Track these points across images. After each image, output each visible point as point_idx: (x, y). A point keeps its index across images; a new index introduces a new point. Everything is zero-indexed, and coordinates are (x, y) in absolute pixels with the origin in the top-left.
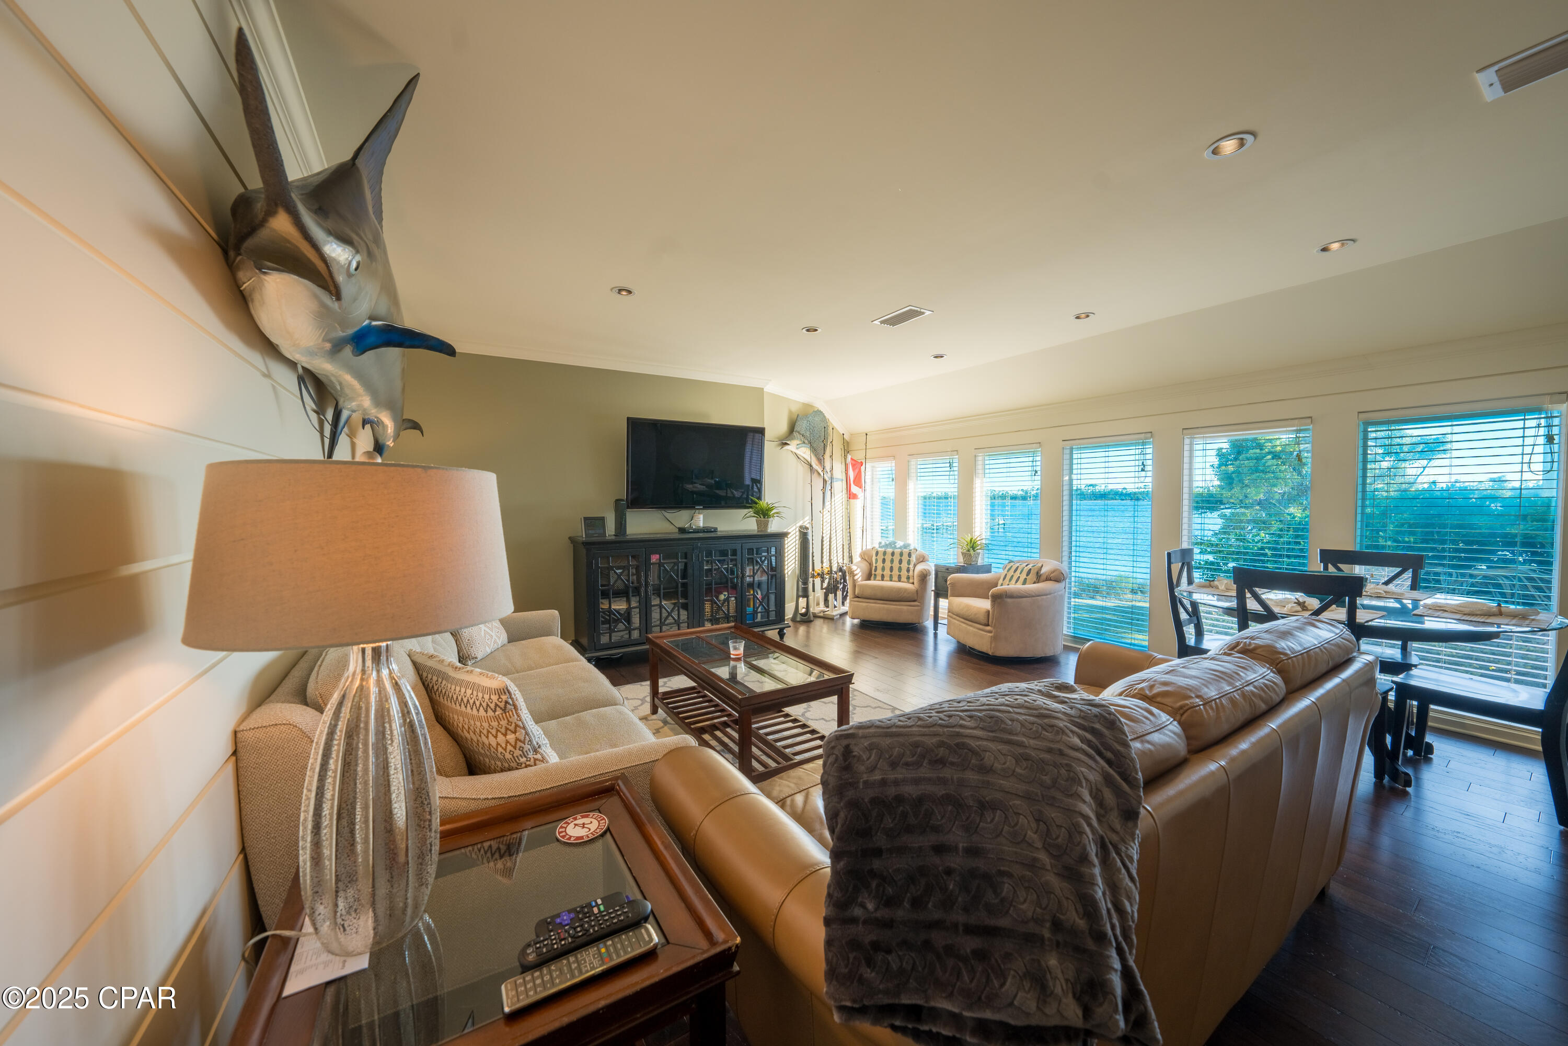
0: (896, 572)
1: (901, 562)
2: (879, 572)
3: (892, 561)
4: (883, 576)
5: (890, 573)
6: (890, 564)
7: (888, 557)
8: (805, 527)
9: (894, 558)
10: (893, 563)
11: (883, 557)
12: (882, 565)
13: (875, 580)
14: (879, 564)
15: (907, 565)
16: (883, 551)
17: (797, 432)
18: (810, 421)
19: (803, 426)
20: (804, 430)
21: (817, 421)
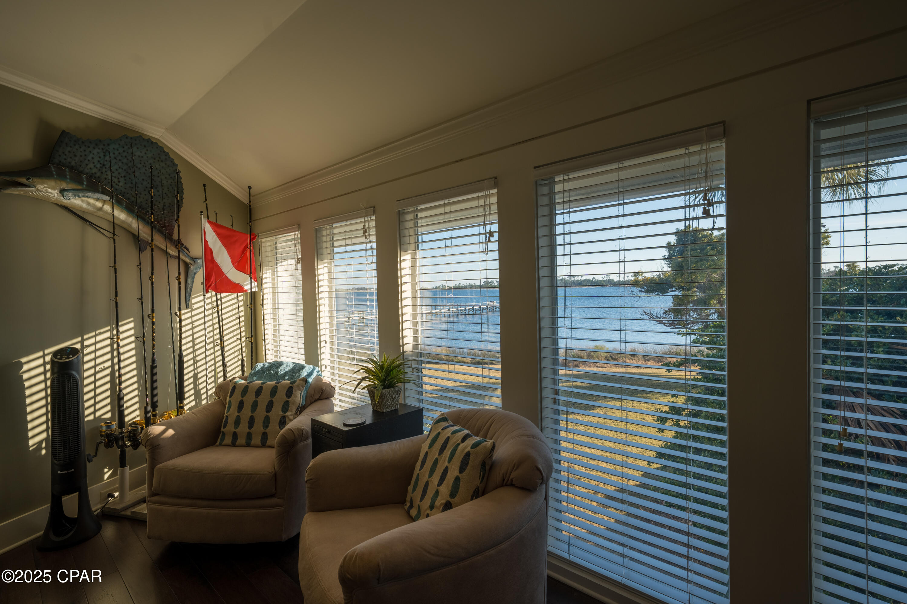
0: (258, 427)
1: (270, 406)
2: (230, 428)
3: (255, 406)
4: (235, 436)
5: (248, 430)
6: (250, 413)
7: (250, 398)
8: (75, 352)
9: (260, 399)
10: (256, 410)
11: (241, 399)
12: (237, 414)
13: (220, 445)
14: (232, 413)
15: (281, 413)
16: (244, 386)
17: (72, 167)
18: (117, 153)
19: (90, 158)
20: (91, 165)
21: (142, 157)
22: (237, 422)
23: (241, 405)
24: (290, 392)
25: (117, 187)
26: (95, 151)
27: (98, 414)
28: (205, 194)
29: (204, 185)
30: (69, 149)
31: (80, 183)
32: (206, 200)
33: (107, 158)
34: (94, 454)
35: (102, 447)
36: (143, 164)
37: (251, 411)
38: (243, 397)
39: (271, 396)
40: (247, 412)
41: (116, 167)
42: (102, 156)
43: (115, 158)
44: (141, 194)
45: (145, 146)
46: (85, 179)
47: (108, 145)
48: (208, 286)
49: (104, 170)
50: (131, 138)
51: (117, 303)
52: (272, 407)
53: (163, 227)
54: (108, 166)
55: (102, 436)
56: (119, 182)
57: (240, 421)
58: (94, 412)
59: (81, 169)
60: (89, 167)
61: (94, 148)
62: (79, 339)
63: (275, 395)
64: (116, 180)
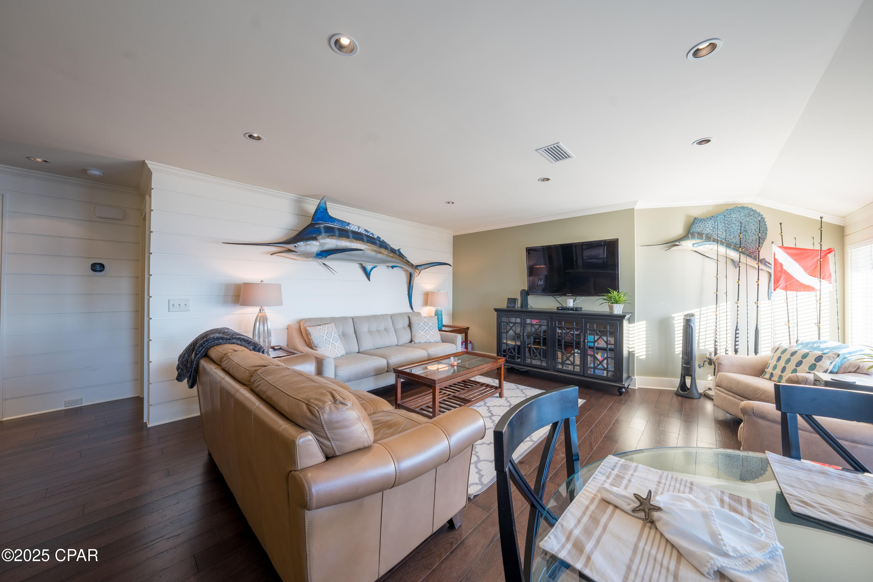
4: (772, 375)
5: (780, 374)
6: (784, 364)
7: (786, 356)
8: (693, 315)
9: (792, 358)
10: (788, 363)
11: (780, 355)
12: (775, 363)
13: (762, 377)
14: (773, 362)
15: (808, 370)
16: (785, 348)
17: (699, 232)
18: (721, 219)
19: (707, 226)
20: (708, 229)
21: (737, 217)
22: (775, 367)
23: (779, 359)
24: (819, 359)
25: (721, 236)
26: (710, 222)
27: (707, 347)
28: (781, 229)
29: (781, 224)
30: (697, 225)
31: (702, 239)
32: (782, 233)
33: (716, 223)
34: (702, 365)
35: (707, 363)
36: (737, 221)
37: (785, 363)
38: (781, 354)
39: (801, 358)
40: (782, 363)
41: (721, 226)
42: (713, 223)
43: (721, 222)
44: (736, 237)
45: (739, 211)
46: (704, 237)
47: (717, 217)
48: (775, 287)
49: (715, 229)
50: (730, 209)
51: (717, 295)
52: (801, 364)
53: (751, 253)
54: (716, 227)
55: (707, 358)
56: (723, 234)
57: (776, 367)
58: (705, 346)
59: (703, 232)
60: (706, 230)
61: (709, 221)
62: (699, 310)
63: (805, 358)
64: (721, 233)
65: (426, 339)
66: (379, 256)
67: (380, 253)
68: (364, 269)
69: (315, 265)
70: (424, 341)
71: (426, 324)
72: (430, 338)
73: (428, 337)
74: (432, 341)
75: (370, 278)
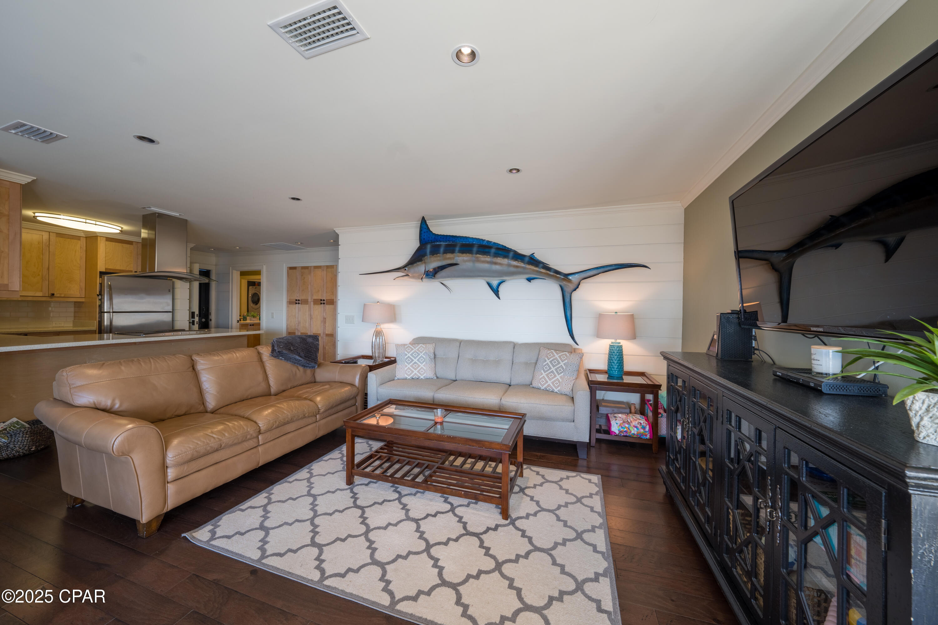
65: (546, 385)
66: (497, 267)
67: (496, 263)
68: (489, 285)
69: (434, 285)
70: (544, 387)
71: (555, 362)
72: (554, 385)
73: (549, 382)
74: (556, 390)
75: (500, 296)
